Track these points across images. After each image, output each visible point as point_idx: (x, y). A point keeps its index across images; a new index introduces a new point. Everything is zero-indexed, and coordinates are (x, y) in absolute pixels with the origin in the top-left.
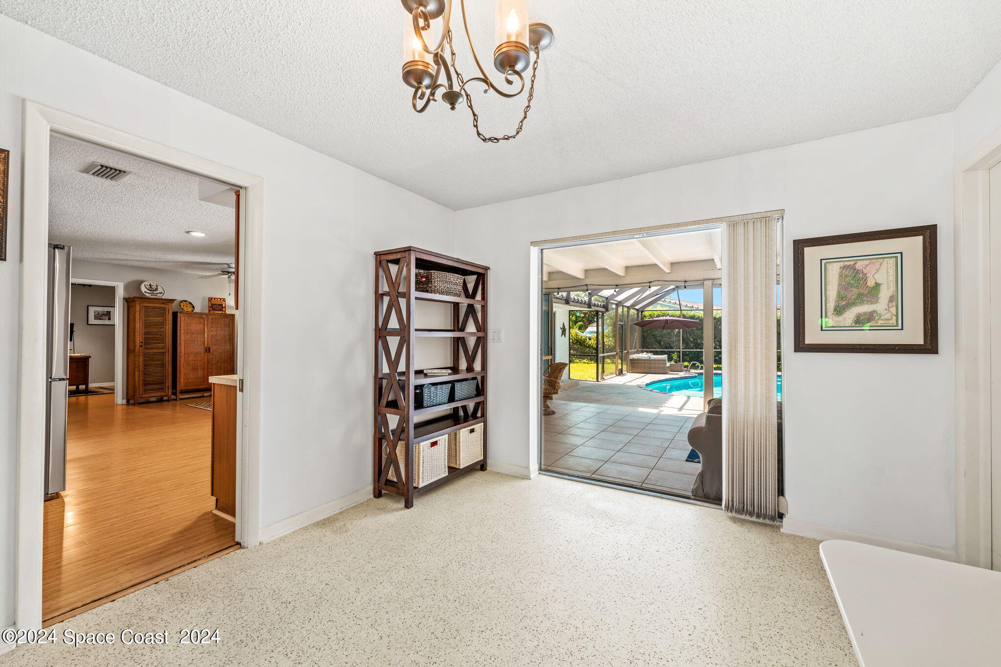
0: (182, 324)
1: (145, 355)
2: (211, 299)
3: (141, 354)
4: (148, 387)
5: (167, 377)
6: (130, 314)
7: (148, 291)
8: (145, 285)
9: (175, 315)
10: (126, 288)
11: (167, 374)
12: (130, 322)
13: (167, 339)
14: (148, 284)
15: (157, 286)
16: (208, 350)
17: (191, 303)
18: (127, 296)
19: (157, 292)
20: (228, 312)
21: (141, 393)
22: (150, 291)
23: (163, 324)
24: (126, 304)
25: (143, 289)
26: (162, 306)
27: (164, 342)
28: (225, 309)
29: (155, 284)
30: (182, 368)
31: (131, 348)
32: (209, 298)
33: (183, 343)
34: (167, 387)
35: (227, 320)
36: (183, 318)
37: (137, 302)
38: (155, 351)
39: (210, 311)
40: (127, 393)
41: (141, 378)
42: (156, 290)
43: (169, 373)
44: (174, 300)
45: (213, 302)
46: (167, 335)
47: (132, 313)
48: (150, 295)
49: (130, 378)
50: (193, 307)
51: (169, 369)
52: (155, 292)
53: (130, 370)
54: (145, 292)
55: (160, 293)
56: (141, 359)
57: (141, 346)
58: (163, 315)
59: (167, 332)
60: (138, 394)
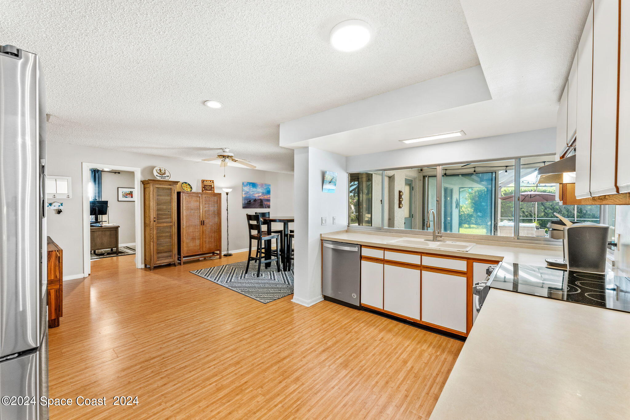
0: (184, 202)
1: (158, 228)
2: (204, 181)
3: (155, 228)
4: (160, 255)
5: (174, 246)
6: (146, 194)
7: (159, 175)
8: (156, 170)
9: (179, 194)
10: (143, 172)
11: (174, 244)
12: (146, 201)
13: (173, 215)
14: (159, 169)
15: (165, 171)
16: (203, 223)
17: (189, 185)
18: (143, 179)
19: (165, 175)
20: (216, 191)
21: (155, 260)
22: (161, 174)
23: (170, 202)
24: (143, 185)
25: (155, 173)
26: (169, 187)
27: (171, 218)
28: (214, 189)
29: (164, 169)
30: (185, 239)
31: (147, 222)
32: (202, 180)
33: (185, 217)
34: (174, 255)
35: (216, 198)
36: (184, 197)
37: (151, 184)
38: (165, 225)
39: (203, 191)
40: (145, 259)
41: (155, 248)
42: (165, 173)
43: (175, 243)
44: (178, 182)
45: (206, 183)
46: (173, 211)
47: (147, 193)
48: (160, 178)
49: (147, 247)
50: (191, 188)
51: (175, 239)
52: (163, 176)
53: (147, 240)
54: (157, 176)
55: (168, 176)
56: (155, 232)
57: (155, 221)
58: (171, 195)
59: (173, 209)
60: (153, 261)
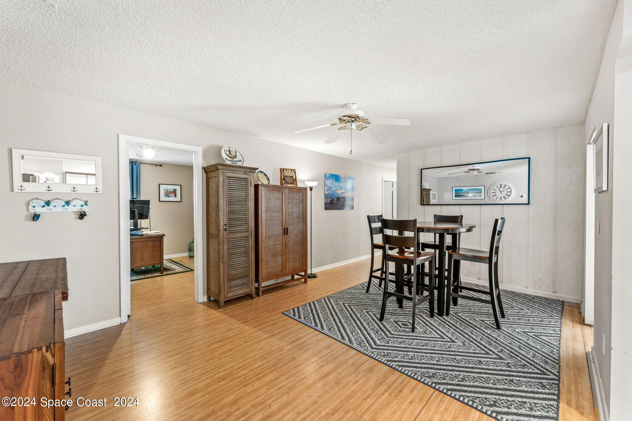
0: (263, 200)
1: (229, 240)
2: (283, 170)
3: (225, 240)
4: (233, 283)
5: (250, 268)
6: (210, 188)
7: (228, 158)
8: (225, 150)
9: (257, 186)
10: (205, 154)
11: (250, 265)
12: (211, 198)
13: (250, 219)
14: (228, 149)
15: (236, 152)
16: (286, 231)
17: (265, 175)
18: (205, 165)
19: (236, 159)
20: (300, 185)
21: (226, 292)
22: (231, 158)
23: (246, 199)
24: (205, 174)
25: (224, 156)
26: (245, 176)
27: (247, 224)
28: (296, 182)
29: (234, 150)
30: (264, 255)
31: (213, 231)
32: (281, 169)
33: (264, 223)
34: (251, 281)
35: (298, 196)
36: (263, 193)
37: (221, 171)
38: (239, 235)
39: (281, 183)
40: (208, 289)
41: (226, 272)
42: (235, 157)
43: (253, 264)
44: (256, 169)
45: (287, 173)
46: (250, 213)
47: (213, 185)
48: (231, 162)
49: (212, 270)
50: (268, 179)
51: (253, 257)
52: (234, 159)
53: (212, 261)
54: (226, 159)
55: (240, 161)
56: (225, 248)
57: (226, 230)
58: (246, 190)
59: (249, 211)
60: (223, 293)
